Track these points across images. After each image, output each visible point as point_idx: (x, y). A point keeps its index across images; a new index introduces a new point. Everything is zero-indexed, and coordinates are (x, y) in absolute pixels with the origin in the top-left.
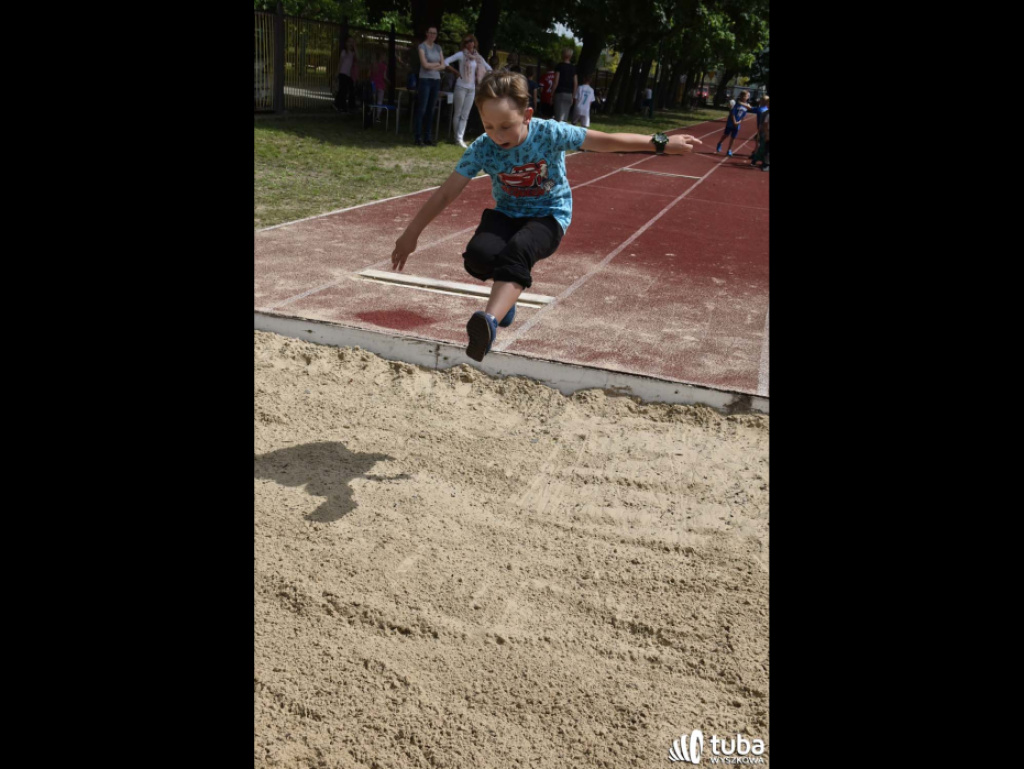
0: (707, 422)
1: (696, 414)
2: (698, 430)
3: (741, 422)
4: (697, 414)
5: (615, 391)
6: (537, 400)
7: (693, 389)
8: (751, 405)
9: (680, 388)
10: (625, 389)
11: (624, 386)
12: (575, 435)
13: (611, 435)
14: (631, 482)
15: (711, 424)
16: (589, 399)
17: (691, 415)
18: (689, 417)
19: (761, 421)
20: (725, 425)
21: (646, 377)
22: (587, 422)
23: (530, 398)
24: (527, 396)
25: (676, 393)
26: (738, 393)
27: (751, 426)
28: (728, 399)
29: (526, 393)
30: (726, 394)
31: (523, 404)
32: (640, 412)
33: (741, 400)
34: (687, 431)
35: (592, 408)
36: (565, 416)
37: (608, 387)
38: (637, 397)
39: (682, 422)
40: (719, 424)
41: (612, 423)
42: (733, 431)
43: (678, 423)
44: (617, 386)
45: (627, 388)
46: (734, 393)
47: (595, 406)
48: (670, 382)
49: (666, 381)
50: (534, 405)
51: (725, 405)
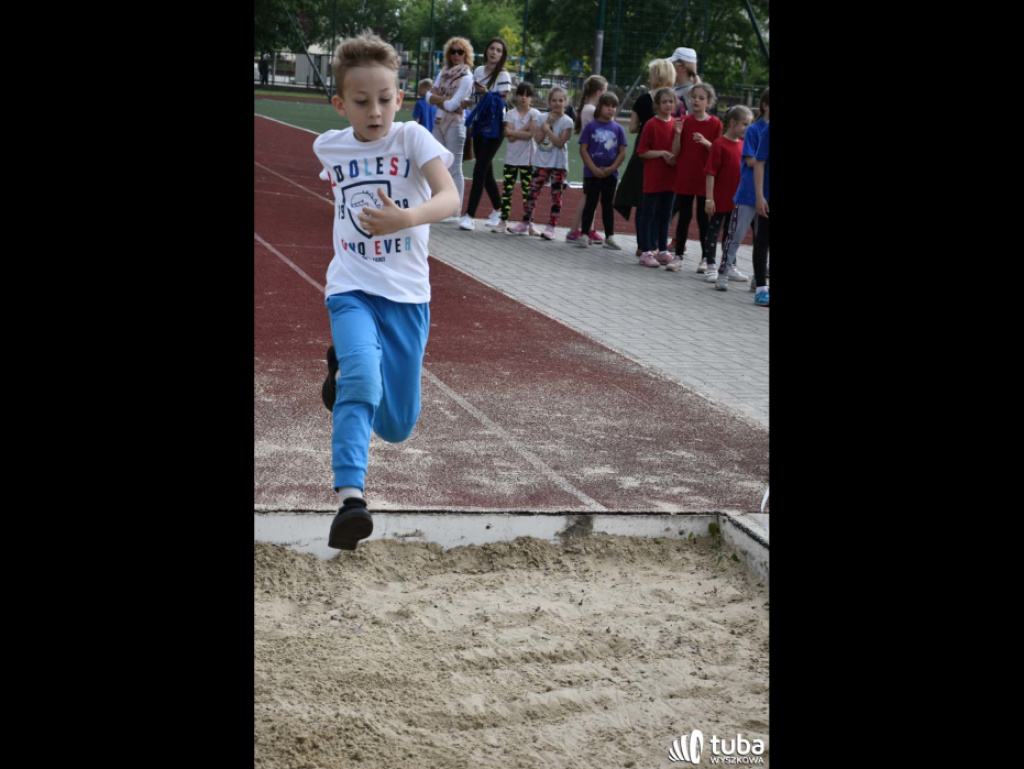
0: (544, 562)
1: (526, 554)
2: (537, 575)
3: (588, 553)
4: (527, 552)
5: (400, 541)
6: (294, 574)
7: (512, 518)
8: (592, 527)
9: (493, 520)
10: (413, 535)
11: (411, 531)
12: (388, 613)
13: (437, 603)
14: (540, 656)
15: (550, 564)
16: (371, 561)
17: (518, 555)
18: (517, 559)
19: (612, 547)
20: (566, 560)
21: (443, 512)
22: (387, 593)
23: (284, 573)
24: (277, 572)
25: (488, 527)
26: (573, 513)
27: (600, 557)
28: (560, 524)
29: (270, 566)
30: (557, 518)
31: (276, 582)
32: (445, 565)
33: (578, 523)
34: (527, 580)
35: (378, 570)
36: (354, 590)
37: (389, 537)
38: (434, 544)
39: (512, 568)
40: (559, 562)
41: (421, 588)
42: (584, 567)
43: (508, 570)
44: (402, 532)
45: (417, 533)
46: (568, 513)
47: (382, 568)
48: (477, 513)
49: (472, 513)
50: (295, 583)
51: (557, 534)
